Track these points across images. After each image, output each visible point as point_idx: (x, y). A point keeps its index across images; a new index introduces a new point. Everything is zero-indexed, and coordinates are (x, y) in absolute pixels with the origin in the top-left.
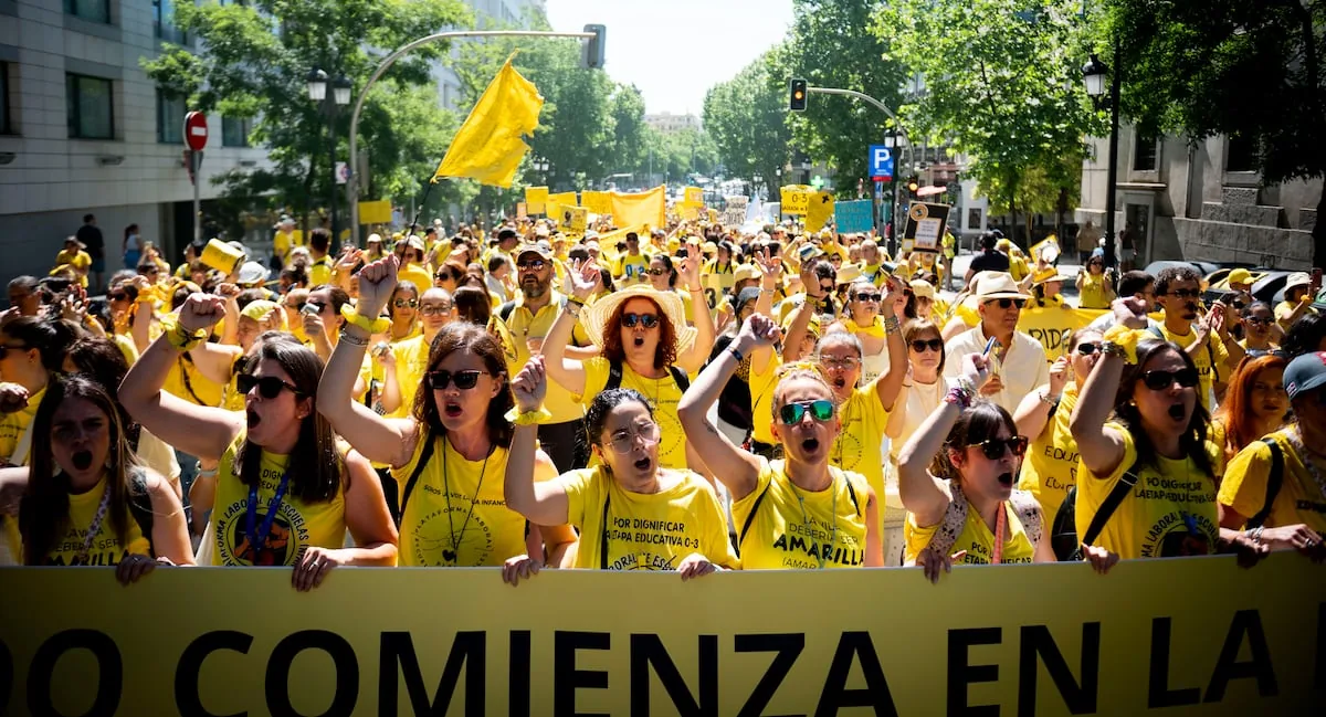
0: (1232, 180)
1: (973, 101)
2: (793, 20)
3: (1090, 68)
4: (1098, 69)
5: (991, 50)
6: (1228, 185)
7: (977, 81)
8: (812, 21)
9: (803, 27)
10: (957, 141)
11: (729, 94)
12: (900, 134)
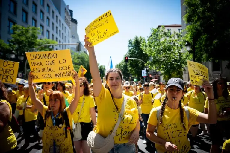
0: (214, 73)
1: (161, 60)
2: (128, 50)
3: (187, 44)
4: (189, 44)
5: (164, 50)
6: (214, 74)
7: (162, 56)
8: (131, 50)
9: (130, 51)
10: (158, 68)
11: (119, 65)
12: (147, 67)
